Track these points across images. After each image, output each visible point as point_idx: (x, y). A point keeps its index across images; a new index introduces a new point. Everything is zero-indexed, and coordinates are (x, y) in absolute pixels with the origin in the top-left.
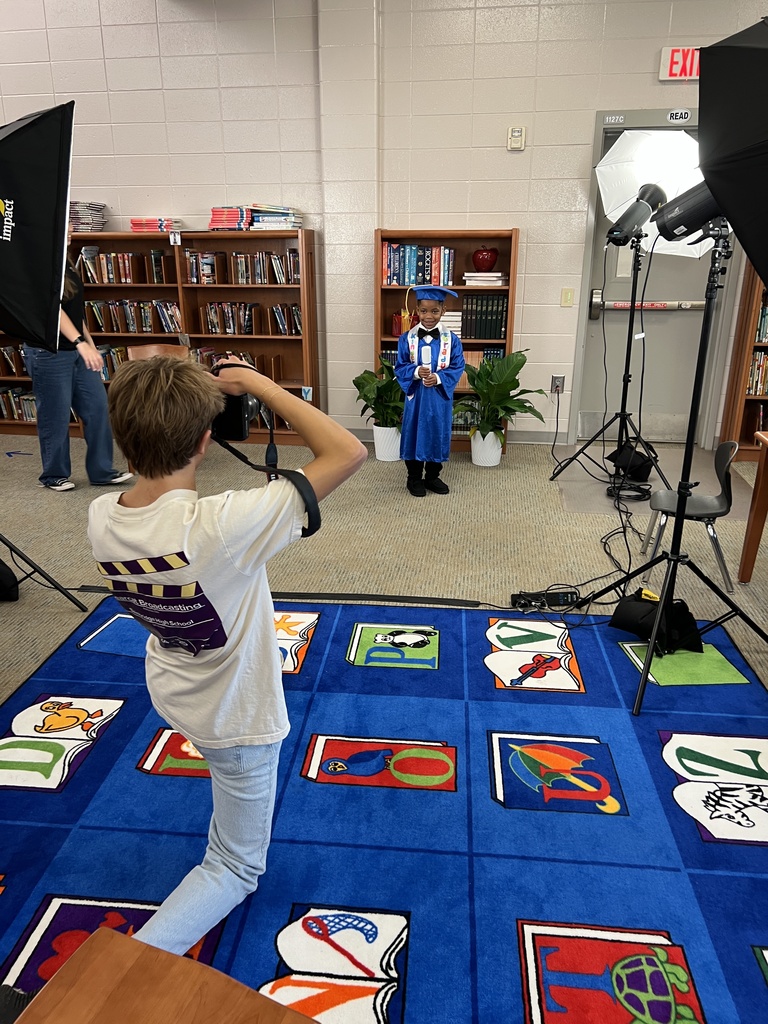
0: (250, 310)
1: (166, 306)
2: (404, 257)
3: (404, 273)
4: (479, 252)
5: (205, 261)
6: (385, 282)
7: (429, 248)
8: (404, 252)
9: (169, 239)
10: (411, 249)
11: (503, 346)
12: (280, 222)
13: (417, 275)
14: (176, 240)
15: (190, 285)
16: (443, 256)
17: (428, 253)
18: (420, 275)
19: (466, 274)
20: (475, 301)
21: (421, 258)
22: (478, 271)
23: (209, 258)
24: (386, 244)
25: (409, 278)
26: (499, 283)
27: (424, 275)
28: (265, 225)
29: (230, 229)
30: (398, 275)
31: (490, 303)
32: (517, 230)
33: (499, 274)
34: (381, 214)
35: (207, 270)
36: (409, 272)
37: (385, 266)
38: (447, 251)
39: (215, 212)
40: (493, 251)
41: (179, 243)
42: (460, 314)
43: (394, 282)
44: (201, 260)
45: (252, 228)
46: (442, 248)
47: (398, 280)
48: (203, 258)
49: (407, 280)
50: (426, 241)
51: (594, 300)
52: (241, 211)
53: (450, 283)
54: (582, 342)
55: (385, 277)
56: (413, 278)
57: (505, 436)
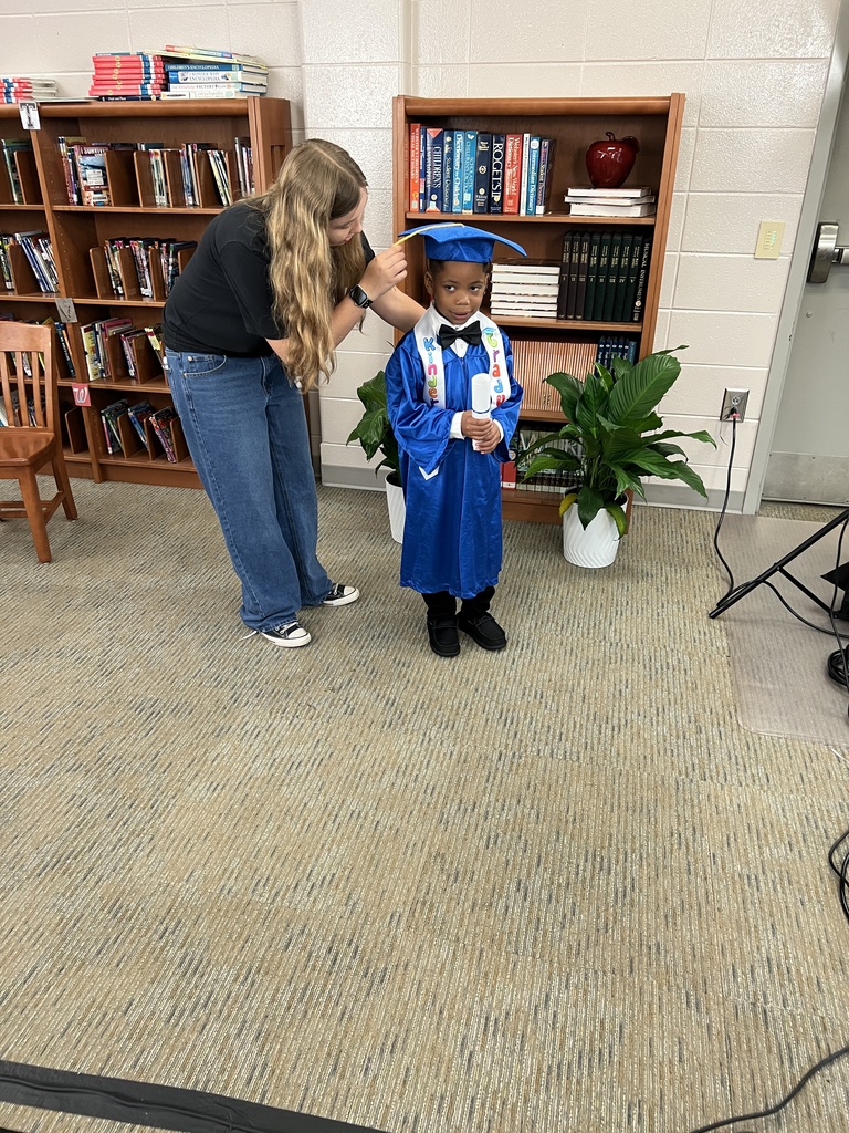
0: (175, 255)
1: (37, 244)
2: (451, 154)
3: (451, 188)
4: (599, 145)
5: (89, 160)
6: (415, 205)
7: (501, 137)
8: (451, 144)
9: (18, 119)
10: (466, 139)
11: (636, 337)
12: (217, 83)
13: (476, 192)
14: (31, 120)
15: (66, 208)
16: (525, 153)
17: (497, 147)
18: (482, 191)
19: (571, 192)
20: (586, 245)
21: (484, 158)
22: (596, 185)
23: (99, 156)
24: (417, 128)
25: (461, 198)
26: (636, 212)
27: (489, 193)
28: (192, 90)
29: (129, 98)
30: (439, 191)
31: (616, 250)
32: (680, 97)
33: (637, 193)
34: (410, 64)
35: (94, 178)
36: (461, 186)
37: (415, 174)
38: (535, 143)
39: (98, 62)
40: (630, 144)
41: (37, 126)
42: (557, 270)
43: (432, 206)
44: (80, 159)
45: (164, 96)
46: (527, 136)
47: (439, 202)
48: (83, 155)
49: (456, 202)
50: (495, 122)
51: (822, 245)
52: (146, 60)
53: (540, 209)
54: (789, 330)
55: (415, 195)
56: (468, 197)
57: (626, 517)
